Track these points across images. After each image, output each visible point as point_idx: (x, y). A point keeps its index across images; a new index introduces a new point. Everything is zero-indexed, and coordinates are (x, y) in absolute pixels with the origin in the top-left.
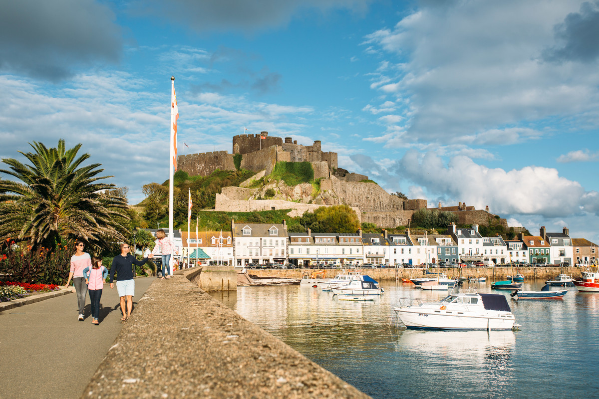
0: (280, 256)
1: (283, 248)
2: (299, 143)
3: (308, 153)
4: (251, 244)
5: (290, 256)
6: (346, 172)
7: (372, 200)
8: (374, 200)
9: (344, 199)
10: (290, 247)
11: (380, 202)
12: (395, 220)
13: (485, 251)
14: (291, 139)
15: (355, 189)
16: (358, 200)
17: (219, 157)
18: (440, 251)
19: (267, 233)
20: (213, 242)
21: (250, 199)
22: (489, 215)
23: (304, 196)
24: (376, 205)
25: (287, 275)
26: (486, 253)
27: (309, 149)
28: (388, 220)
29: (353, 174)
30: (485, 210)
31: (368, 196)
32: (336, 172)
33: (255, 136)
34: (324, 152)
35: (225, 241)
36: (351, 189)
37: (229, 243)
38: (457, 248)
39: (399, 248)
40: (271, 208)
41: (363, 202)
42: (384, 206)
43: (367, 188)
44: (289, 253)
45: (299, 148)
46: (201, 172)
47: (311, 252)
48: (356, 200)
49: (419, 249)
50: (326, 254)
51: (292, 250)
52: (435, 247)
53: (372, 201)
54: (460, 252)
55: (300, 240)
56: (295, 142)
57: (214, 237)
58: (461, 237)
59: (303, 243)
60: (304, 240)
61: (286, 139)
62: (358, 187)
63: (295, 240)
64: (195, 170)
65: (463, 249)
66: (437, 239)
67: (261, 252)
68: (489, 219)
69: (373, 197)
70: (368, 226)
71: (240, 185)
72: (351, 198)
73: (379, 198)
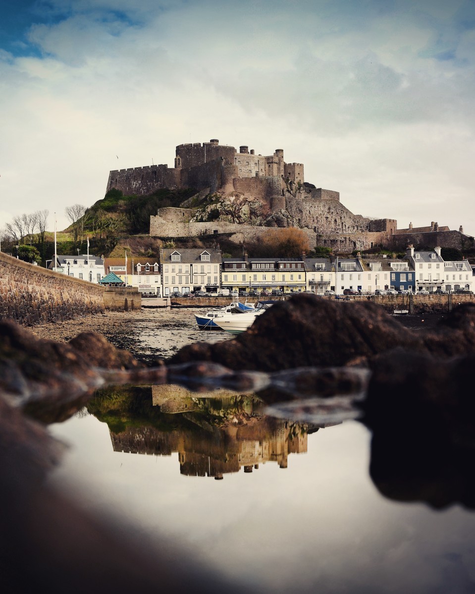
0: (213, 283)
1: (216, 275)
2: (256, 153)
3: (267, 166)
4: (180, 271)
5: (223, 284)
6: (313, 186)
7: (333, 220)
8: (335, 221)
9: (299, 220)
10: (223, 274)
11: (342, 223)
12: (355, 244)
13: (447, 276)
14: (247, 147)
15: (313, 209)
16: (316, 221)
17: (157, 172)
18: (394, 278)
19: (198, 259)
20: (139, 269)
21: (191, 221)
22: (463, 236)
23: (253, 217)
24: (338, 227)
25: (217, 304)
26: (447, 279)
27: (269, 160)
28: (348, 243)
29: (320, 189)
30: (458, 230)
31: (328, 216)
32: (302, 188)
33: (202, 146)
34: (287, 163)
35: (152, 268)
36: (308, 208)
37: (156, 270)
38: (414, 274)
39: (347, 275)
40: (213, 231)
41: (322, 223)
42: (347, 227)
43: (327, 207)
44: (223, 280)
45: (256, 159)
46: (138, 190)
47: (248, 279)
48: (313, 221)
49: (369, 275)
50: (264, 281)
51: (226, 276)
52: (388, 273)
53: (333, 222)
54: (417, 277)
55: (235, 266)
56: (252, 152)
57: (139, 264)
58: (419, 261)
59: (238, 270)
60: (239, 266)
61: (241, 147)
62: (316, 206)
63: (230, 266)
64: (130, 188)
65: (421, 275)
66: (392, 264)
67: (192, 279)
68: (463, 241)
69: (334, 217)
70: (321, 250)
71: (181, 205)
72: (308, 218)
73: (341, 218)
